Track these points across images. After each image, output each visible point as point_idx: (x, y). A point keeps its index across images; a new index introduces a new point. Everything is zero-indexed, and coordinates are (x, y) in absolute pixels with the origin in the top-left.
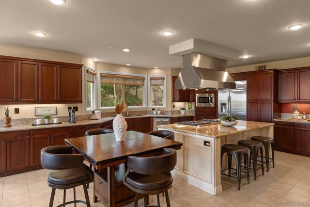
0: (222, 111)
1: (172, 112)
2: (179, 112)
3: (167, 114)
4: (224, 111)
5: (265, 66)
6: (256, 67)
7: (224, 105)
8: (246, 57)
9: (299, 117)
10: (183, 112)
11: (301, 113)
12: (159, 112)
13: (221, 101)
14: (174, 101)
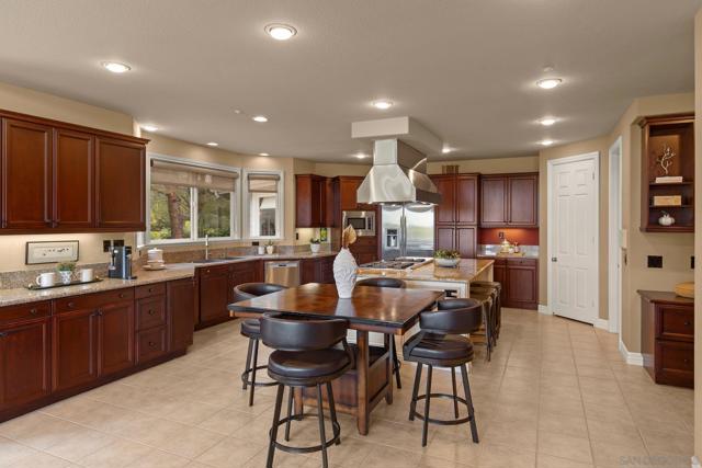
0: (389, 245)
1: (296, 248)
2: (307, 248)
3: (284, 253)
4: (393, 244)
5: (457, 167)
6: (443, 167)
7: (392, 232)
8: (446, 150)
9: (511, 250)
10: (315, 248)
11: (511, 243)
12: (270, 249)
13: (387, 224)
14: (298, 225)
